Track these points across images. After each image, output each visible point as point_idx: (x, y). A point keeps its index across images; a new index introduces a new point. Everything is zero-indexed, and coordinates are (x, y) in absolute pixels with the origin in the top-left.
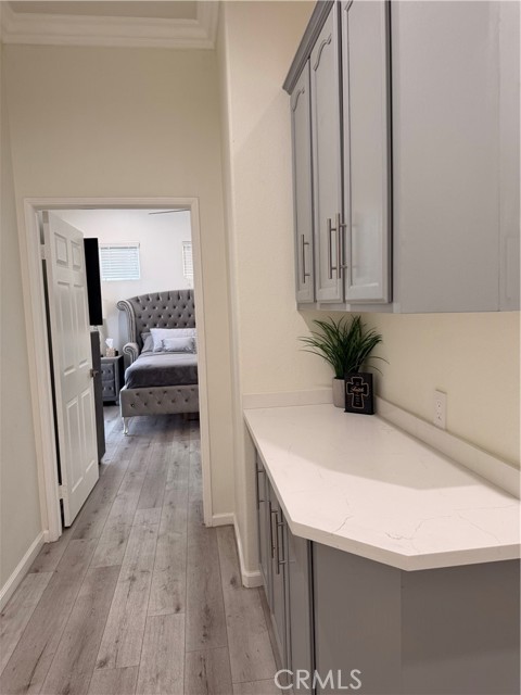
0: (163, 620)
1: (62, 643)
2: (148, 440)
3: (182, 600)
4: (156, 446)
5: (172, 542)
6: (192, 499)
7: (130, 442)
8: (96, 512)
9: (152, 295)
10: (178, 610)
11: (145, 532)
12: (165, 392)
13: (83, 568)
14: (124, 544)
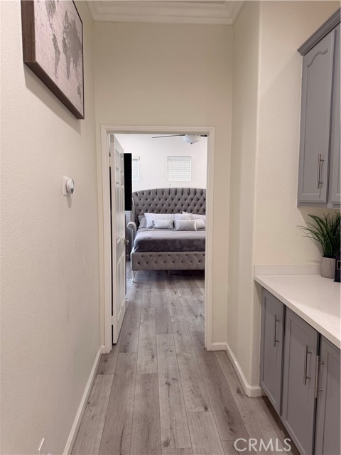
0: (198, 415)
1: (134, 426)
2: (149, 287)
3: (207, 403)
4: (155, 291)
5: (187, 359)
6: (191, 330)
7: (138, 287)
8: (130, 334)
9: (146, 191)
10: (206, 409)
11: (167, 350)
12: (160, 256)
13: (132, 374)
14: (155, 359)
